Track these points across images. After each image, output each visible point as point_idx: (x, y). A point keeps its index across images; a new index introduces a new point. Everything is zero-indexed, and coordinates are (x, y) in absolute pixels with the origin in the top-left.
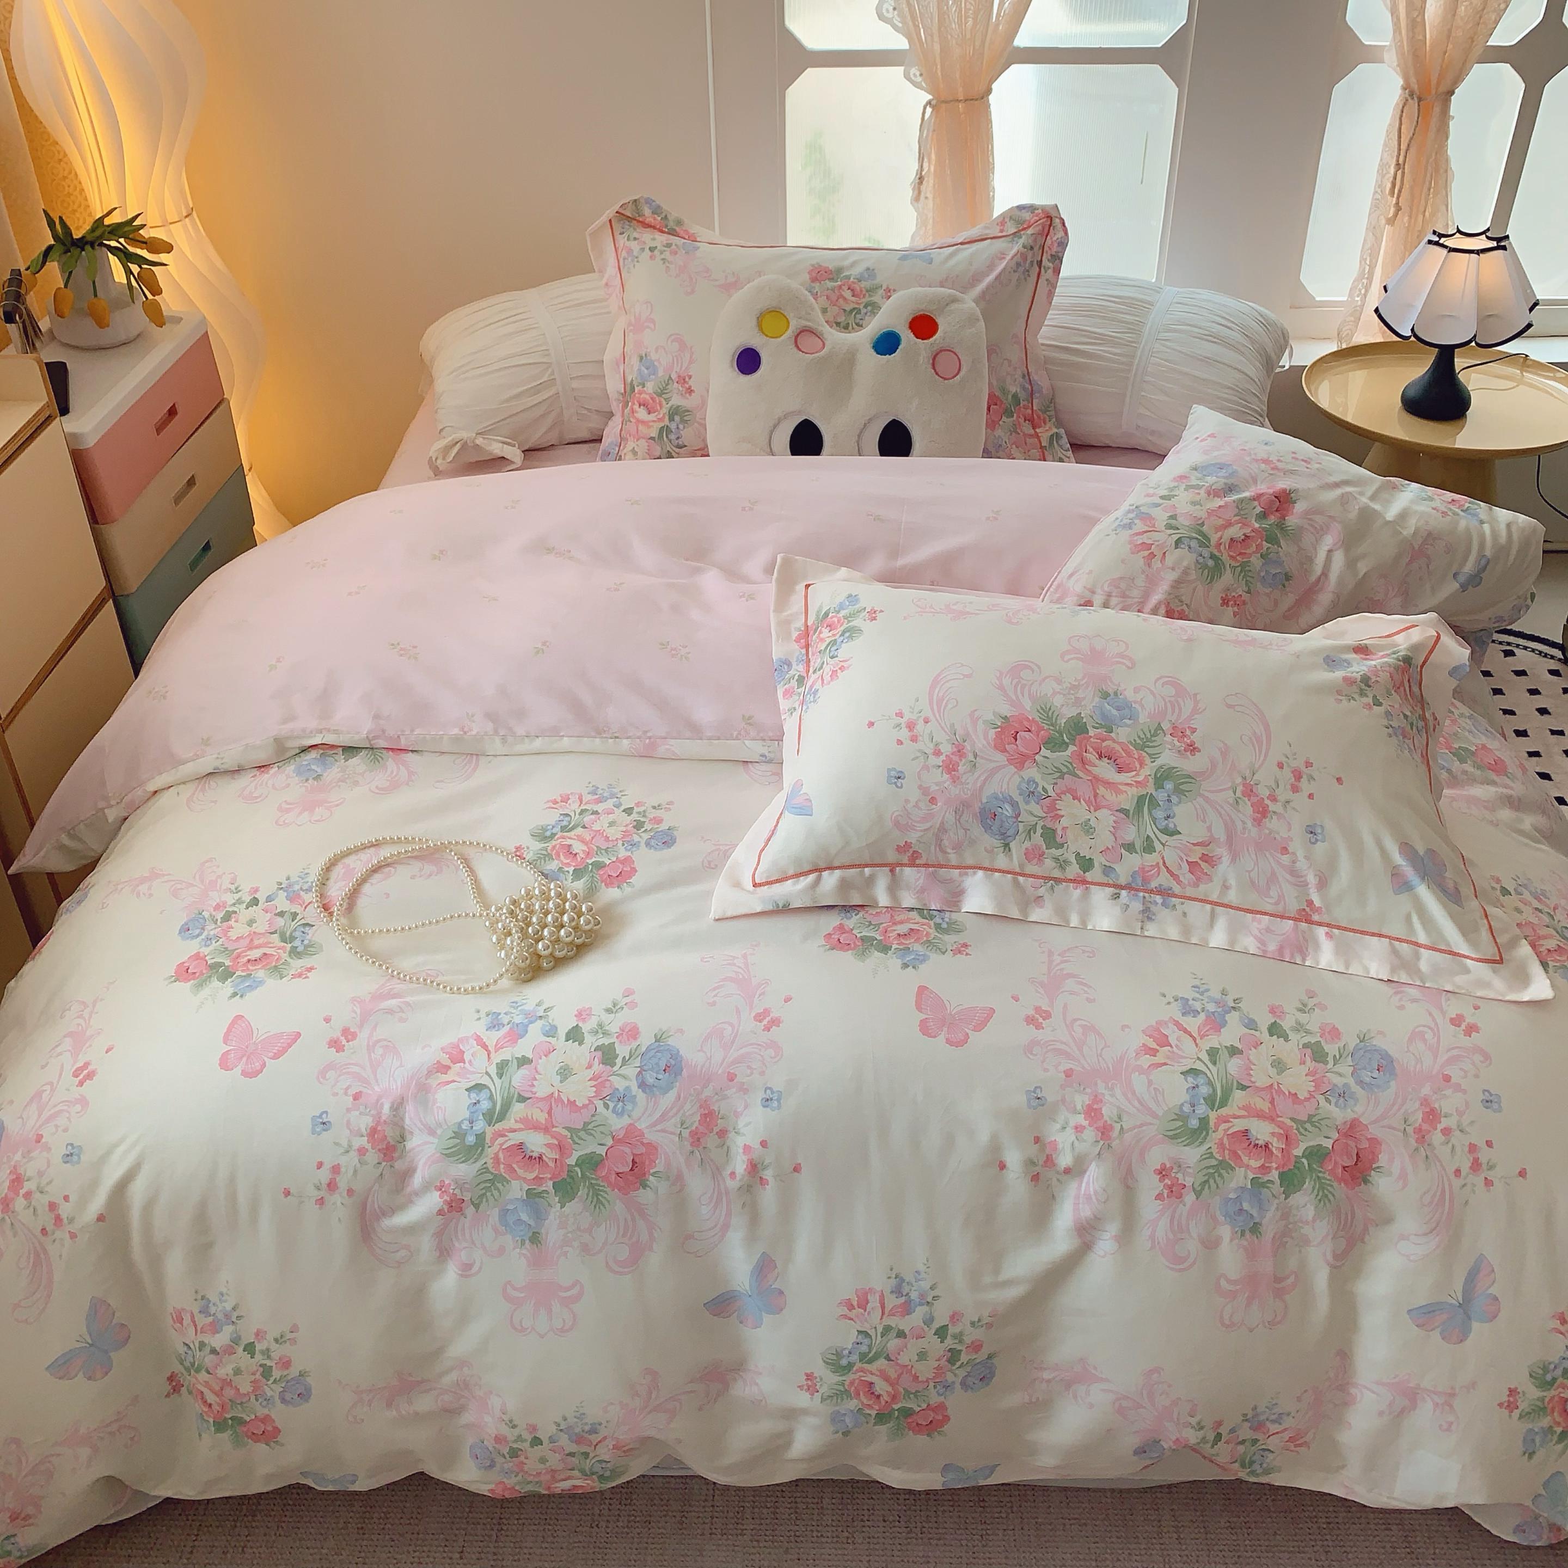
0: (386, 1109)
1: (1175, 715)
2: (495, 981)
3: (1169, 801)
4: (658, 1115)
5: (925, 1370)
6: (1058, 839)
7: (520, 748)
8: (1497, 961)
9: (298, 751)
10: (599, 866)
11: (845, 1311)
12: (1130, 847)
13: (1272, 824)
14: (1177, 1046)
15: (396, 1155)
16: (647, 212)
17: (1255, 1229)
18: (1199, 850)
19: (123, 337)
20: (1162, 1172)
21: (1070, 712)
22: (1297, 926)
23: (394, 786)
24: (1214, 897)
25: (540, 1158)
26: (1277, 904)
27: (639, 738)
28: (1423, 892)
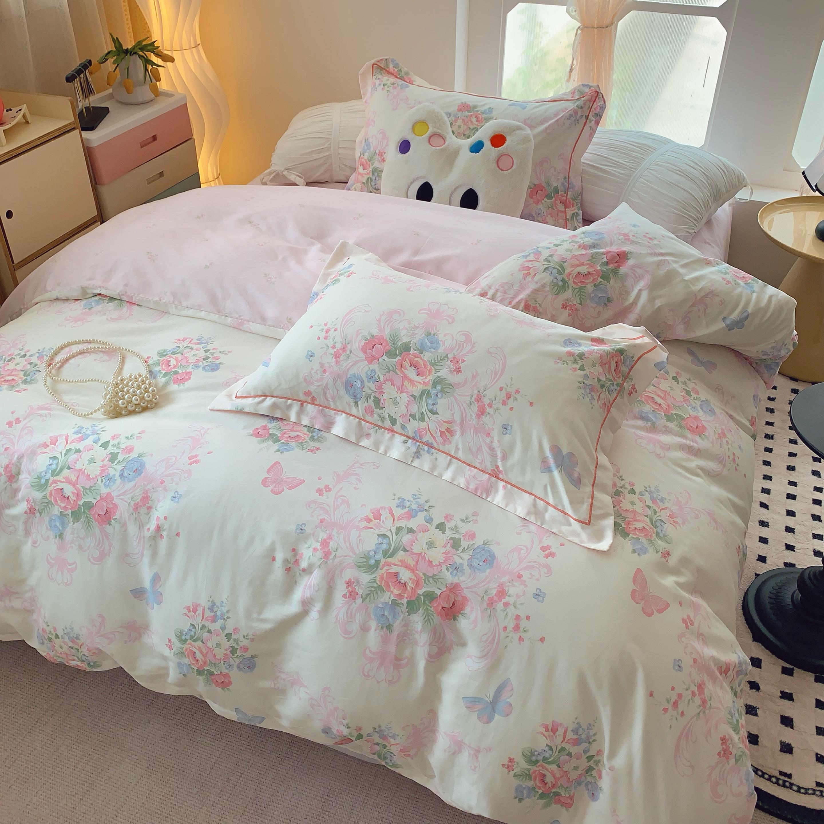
0: (15, 458)
1: (459, 351)
2: (91, 413)
3: (437, 395)
4: (122, 491)
5: (220, 653)
6: (381, 405)
7: (183, 313)
8: (586, 523)
9: (92, 295)
10: (176, 373)
11: (186, 611)
12: (413, 416)
13: (485, 419)
14: (383, 521)
15: (14, 480)
16: (391, 66)
17: (389, 627)
18: (446, 425)
19: (141, 100)
20: (349, 583)
21: (405, 339)
22: (489, 478)
23: (119, 319)
24: (452, 453)
25: (68, 498)
26: (481, 463)
27: (237, 318)
28: (556, 473)
